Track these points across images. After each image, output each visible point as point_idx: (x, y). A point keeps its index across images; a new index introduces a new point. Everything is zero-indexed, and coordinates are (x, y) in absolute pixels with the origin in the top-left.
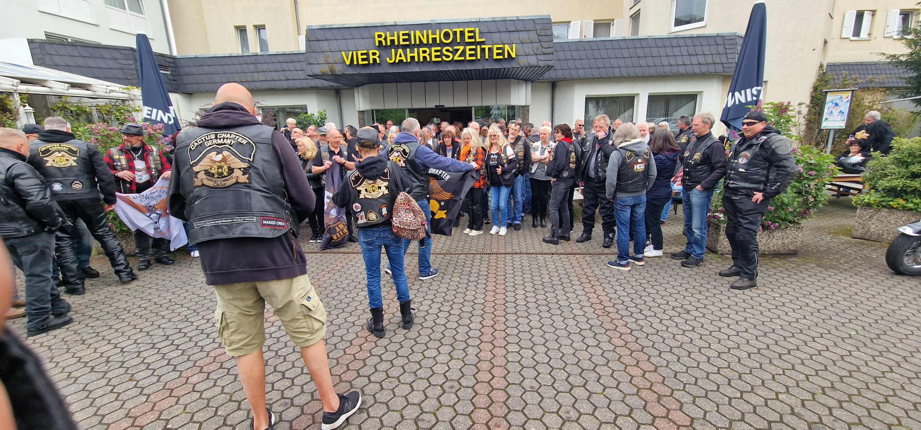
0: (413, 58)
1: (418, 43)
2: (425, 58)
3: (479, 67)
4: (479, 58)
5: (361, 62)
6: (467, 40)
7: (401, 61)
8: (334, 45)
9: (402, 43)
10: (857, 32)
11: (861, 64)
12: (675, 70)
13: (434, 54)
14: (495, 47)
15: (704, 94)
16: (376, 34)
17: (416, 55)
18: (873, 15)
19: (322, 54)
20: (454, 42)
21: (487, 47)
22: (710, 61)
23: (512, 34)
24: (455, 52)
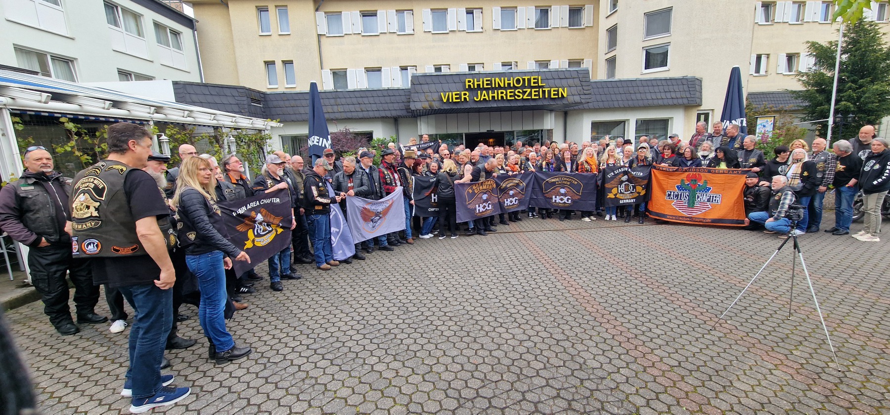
0: (493, 97)
1: (497, 86)
2: (502, 97)
3: (540, 103)
4: (541, 97)
5: (454, 100)
6: (532, 85)
7: (485, 99)
8: (433, 87)
9: (485, 86)
10: (758, 70)
11: (763, 93)
12: (656, 102)
13: (509, 94)
14: (552, 89)
15: (675, 120)
16: (467, 80)
17: (496, 95)
18: (768, 58)
19: (423, 94)
20: (524, 86)
21: (546, 90)
22: (679, 96)
23: (563, 81)
24: (524, 93)
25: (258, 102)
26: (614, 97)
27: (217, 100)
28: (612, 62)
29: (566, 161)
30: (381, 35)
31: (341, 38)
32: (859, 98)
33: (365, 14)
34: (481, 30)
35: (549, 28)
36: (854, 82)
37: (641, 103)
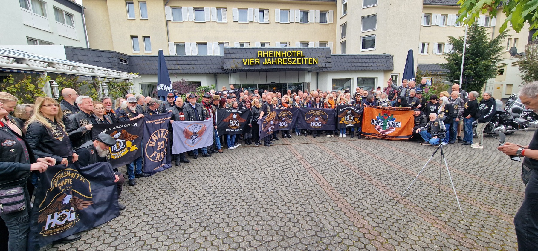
0: (274, 63)
1: (277, 56)
2: (280, 63)
3: (302, 67)
4: (303, 63)
5: (251, 64)
6: (298, 56)
7: (269, 64)
8: (238, 56)
9: (270, 56)
10: (423, 52)
11: (426, 65)
12: (368, 68)
13: (284, 61)
14: (309, 59)
15: (379, 78)
16: (258, 52)
17: (276, 61)
18: (428, 45)
19: (231, 60)
20: (292, 57)
21: (306, 59)
22: (381, 65)
23: (315, 54)
24: (293, 60)
25: (125, 61)
26: (345, 64)
27: (96, 59)
28: (344, 44)
29: (317, 103)
30: (207, 22)
31: (181, 23)
32: (476, 68)
33: (196, 9)
34: (268, 22)
35: (308, 23)
36: (473, 59)
37: (360, 68)
